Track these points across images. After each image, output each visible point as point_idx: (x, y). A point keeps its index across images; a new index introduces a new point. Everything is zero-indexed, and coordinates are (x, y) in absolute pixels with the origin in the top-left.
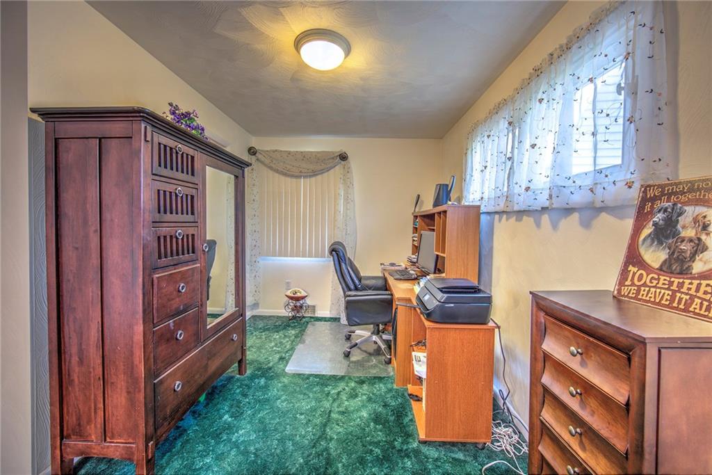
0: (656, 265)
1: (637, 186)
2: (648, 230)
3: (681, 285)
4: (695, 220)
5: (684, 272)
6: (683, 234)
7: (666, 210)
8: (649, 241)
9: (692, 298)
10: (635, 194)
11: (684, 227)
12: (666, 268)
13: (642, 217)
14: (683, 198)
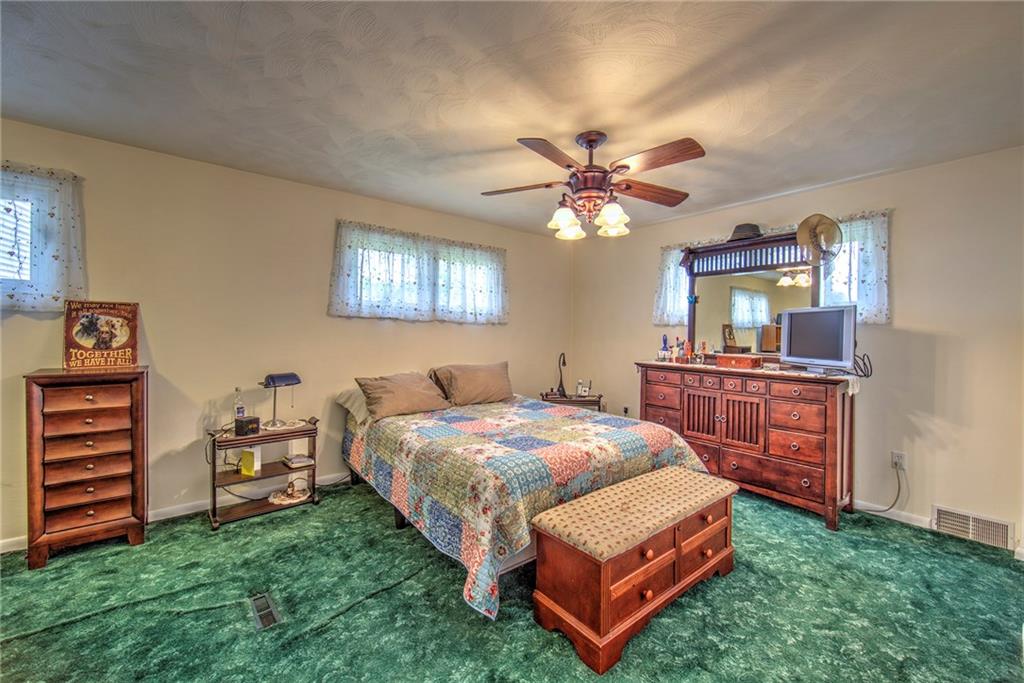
0: (91, 346)
1: (62, 300)
2: (77, 328)
3: (108, 354)
4: (107, 323)
5: (108, 348)
6: (102, 329)
7: (87, 317)
8: (80, 334)
9: (116, 359)
10: (60, 305)
11: (101, 326)
12: (97, 347)
13: (70, 321)
14: (97, 311)
